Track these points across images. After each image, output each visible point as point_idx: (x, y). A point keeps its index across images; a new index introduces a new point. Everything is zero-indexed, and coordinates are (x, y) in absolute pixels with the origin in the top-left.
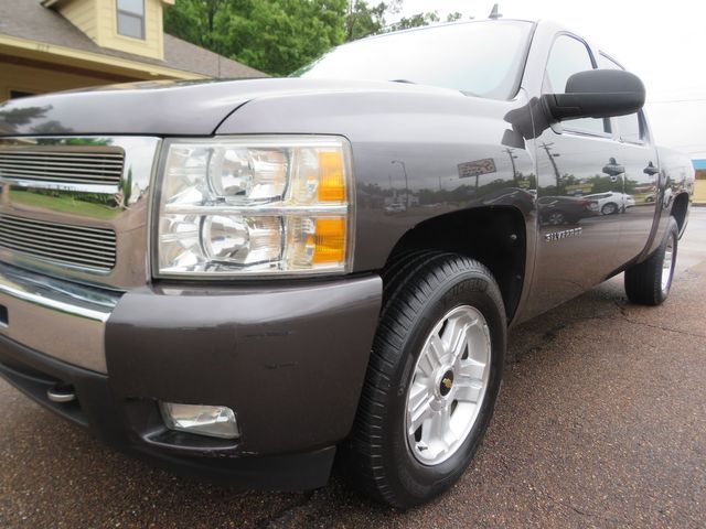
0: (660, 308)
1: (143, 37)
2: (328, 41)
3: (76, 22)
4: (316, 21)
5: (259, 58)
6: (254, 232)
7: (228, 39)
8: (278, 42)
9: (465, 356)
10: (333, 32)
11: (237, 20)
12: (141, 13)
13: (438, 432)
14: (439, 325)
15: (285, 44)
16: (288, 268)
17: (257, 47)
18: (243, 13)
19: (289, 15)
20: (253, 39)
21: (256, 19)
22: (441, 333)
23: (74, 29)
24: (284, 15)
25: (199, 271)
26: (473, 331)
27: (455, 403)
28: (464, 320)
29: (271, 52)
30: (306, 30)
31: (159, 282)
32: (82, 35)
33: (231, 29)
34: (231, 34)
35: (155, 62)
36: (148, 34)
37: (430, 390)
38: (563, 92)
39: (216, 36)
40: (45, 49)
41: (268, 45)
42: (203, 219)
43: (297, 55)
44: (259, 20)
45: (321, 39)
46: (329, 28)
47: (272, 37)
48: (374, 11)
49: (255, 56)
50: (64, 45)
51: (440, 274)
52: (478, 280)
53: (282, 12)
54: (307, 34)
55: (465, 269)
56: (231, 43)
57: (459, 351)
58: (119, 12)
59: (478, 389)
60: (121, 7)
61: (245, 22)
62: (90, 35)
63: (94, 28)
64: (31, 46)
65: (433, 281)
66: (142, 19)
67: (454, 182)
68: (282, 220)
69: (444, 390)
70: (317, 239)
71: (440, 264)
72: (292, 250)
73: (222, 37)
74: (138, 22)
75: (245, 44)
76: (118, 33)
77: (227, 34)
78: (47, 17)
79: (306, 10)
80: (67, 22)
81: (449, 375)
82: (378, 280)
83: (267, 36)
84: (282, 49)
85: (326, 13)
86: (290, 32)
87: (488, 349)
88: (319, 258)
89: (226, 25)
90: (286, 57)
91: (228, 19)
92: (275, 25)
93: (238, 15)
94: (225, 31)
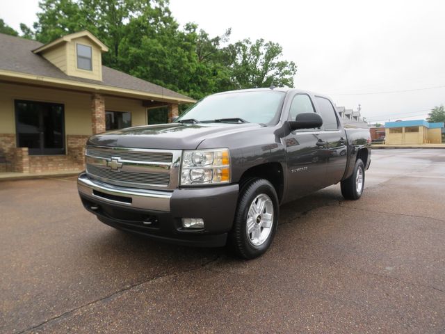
0: (357, 201)
1: (91, 69)
2: (187, 60)
3: (53, 62)
4: (179, 49)
5: (147, 71)
6: (206, 173)
7: (128, 60)
8: (158, 62)
9: (265, 212)
10: (190, 54)
11: (133, 50)
12: (89, 56)
13: (257, 236)
14: (255, 199)
15: (161, 63)
16: (214, 182)
17: (146, 65)
18: (136, 45)
19: (164, 46)
20: (143, 60)
21: (144, 49)
22: (256, 202)
23: (53, 66)
24: (160, 46)
25: (189, 184)
26: (267, 203)
27: (262, 228)
28: (263, 199)
29: (154, 67)
30: (174, 54)
31: (181, 187)
32: (58, 69)
33: (130, 55)
34: (130, 57)
35: (98, 83)
36: (94, 67)
37: (254, 220)
38: (295, 120)
39: (120, 58)
40: (41, 79)
41: (152, 64)
42: (191, 170)
43: (169, 69)
44: (147, 50)
45: (183, 59)
46: (188, 53)
47: (154, 59)
48: (213, 40)
49: (145, 70)
50: (50, 76)
51: (255, 184)
52: (267, 186)
53: (160, 44)
54: (174, 56)
55: (262, 182)
56: (129, 63)
57: (262, 209)
58: (79, 57)
59: (270, 223)
60: (80, 54)
61: (138, 51)
62: (62, 69)
63: (65, 65)
64: (34, 78)
65: (253, 186)
66: (90, 60)
67: (262, 152)
68: (212, 170)
69: (258, 222)
70: (221, 174)
71: (255, 181)
72: (215, 178)
73: (124, 59)
74: (88, 61)
75: (138, 64)
76: (78, 68)
77: (128, 57)
78: (36, 60)
79: (173, 42)
80: (48, 62)
81: (259, 216)
82: (238, 185)
83: (151, 59)
84: (160, 65)
85: (185, 43)
86: (165, 56)
87: (272, 209)
88: (222, 179)
89: (126, 52)
90: (163, 70)
91: (128, 49)
92: (156, 52)
93: (134, 47)
94: (126, 55)
